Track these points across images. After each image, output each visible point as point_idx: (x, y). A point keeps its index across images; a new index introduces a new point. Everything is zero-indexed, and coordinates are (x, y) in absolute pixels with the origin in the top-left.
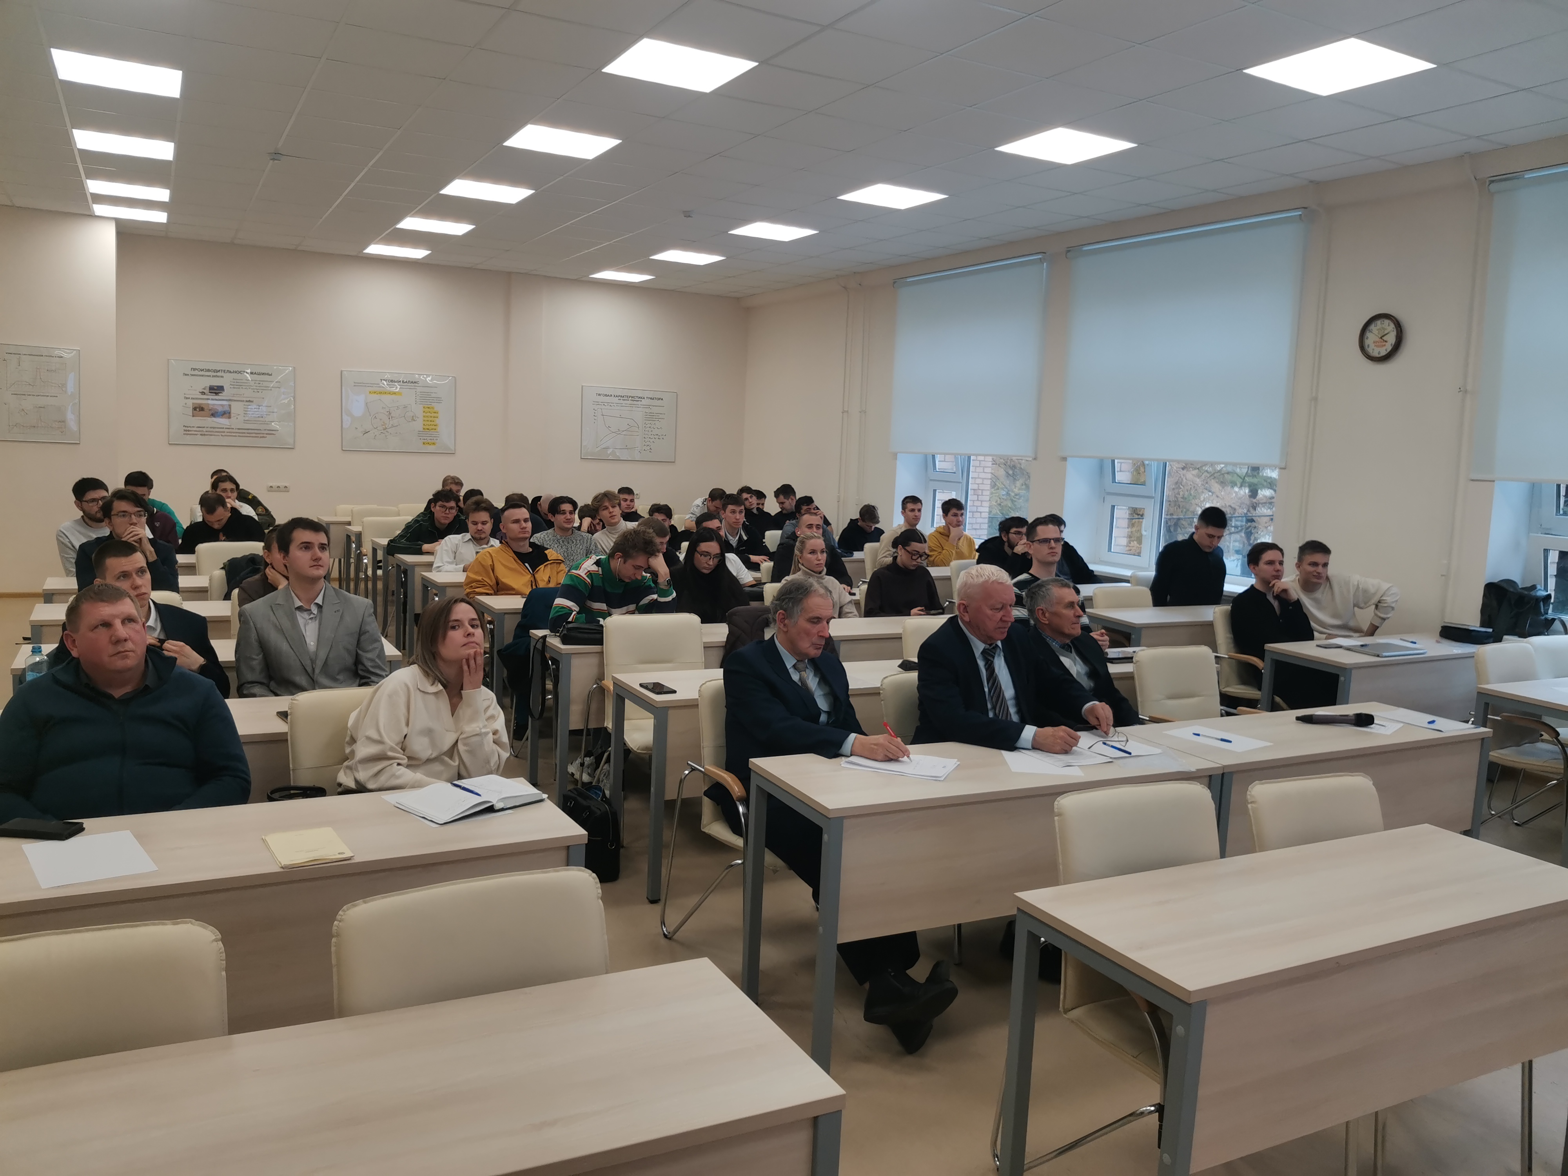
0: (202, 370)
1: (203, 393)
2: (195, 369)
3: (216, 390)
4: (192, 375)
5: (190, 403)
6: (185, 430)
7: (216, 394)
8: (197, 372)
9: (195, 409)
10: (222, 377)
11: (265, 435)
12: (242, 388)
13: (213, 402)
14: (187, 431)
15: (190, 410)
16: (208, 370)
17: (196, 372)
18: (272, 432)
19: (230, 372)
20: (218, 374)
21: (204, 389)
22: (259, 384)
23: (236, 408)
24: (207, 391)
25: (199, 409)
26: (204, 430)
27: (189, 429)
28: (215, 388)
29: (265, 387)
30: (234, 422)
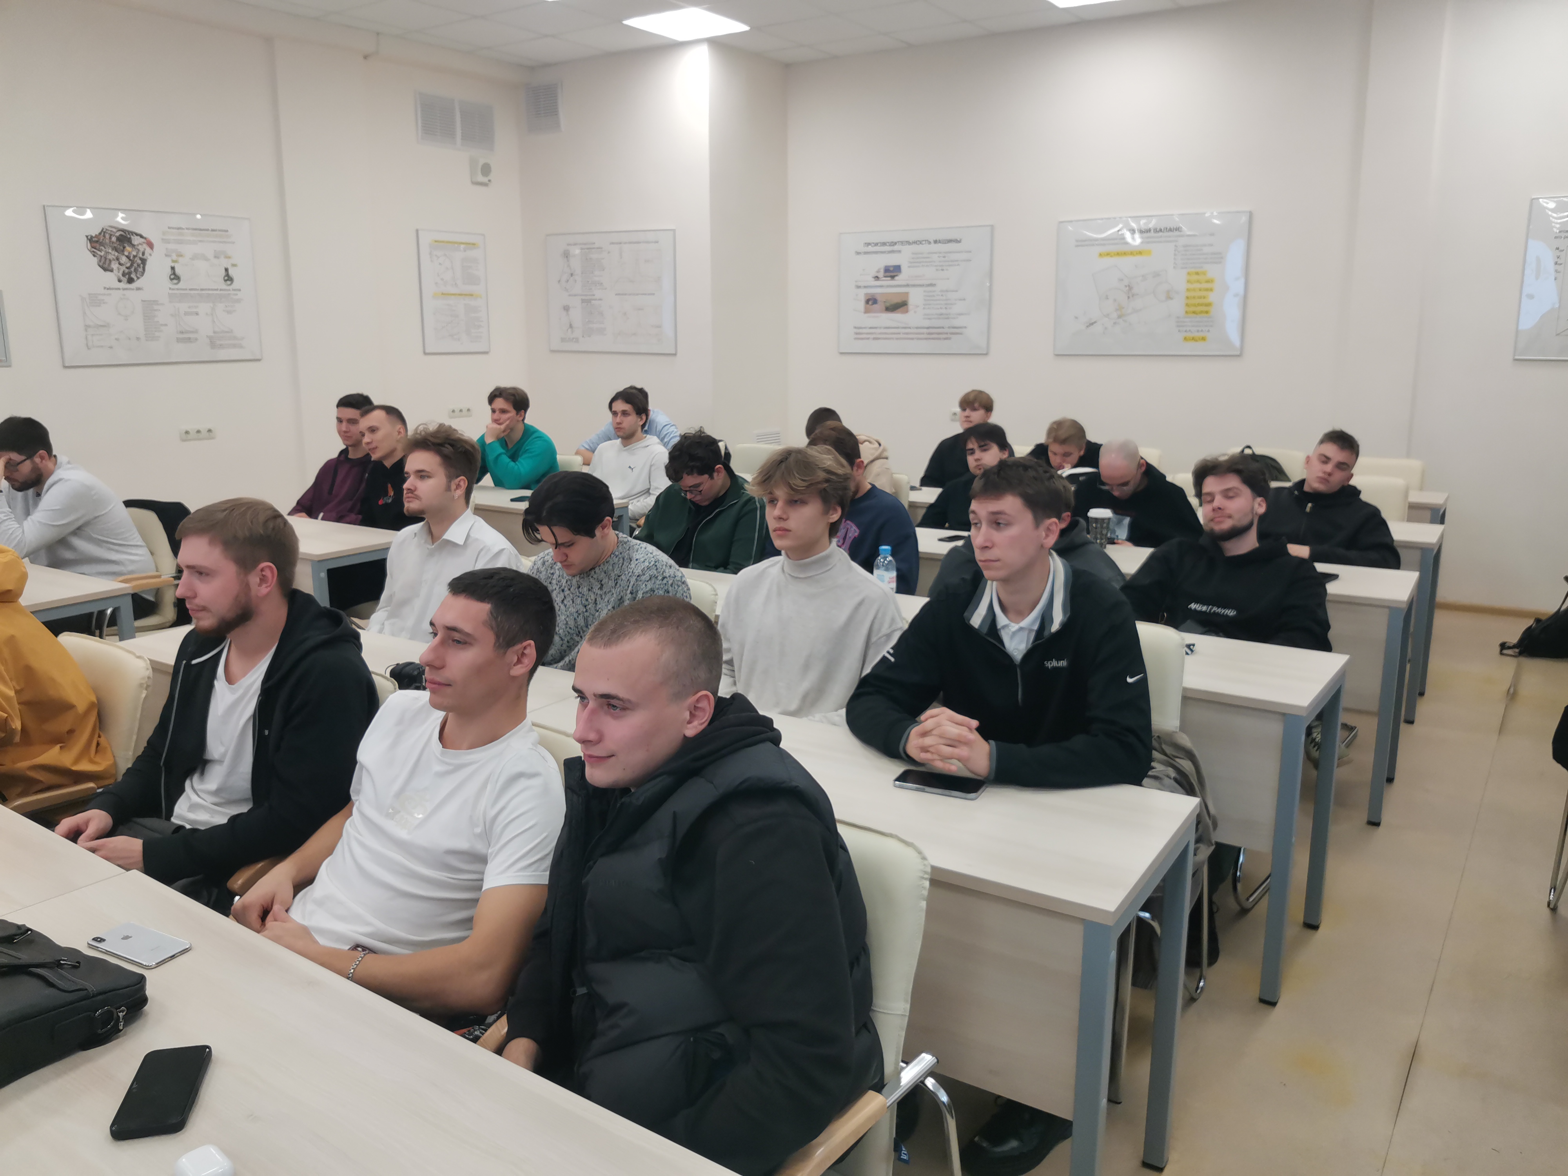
0: (876, 244)
1: (877, 278)
2: (868, 244)
3: (892, 272)
4: (866, 253)
5: (862, 295)
6: (857, 334)
7: (893, 277)
8: (873, 247)
9: (867, 302)
10: (900, 251)
11: (949, 336)
12: (923, 266)
13: (887, 289)
14: (859, 333)
15: (861, 305)
16: (884, 244)
17: (870, 248)
18: (957, 331)
19: (909, 243)
20: (896, 248)
21: (878, 272)
22: (944, 257)
23: (915, 298)
24: (881, 275)
25: (871, 302)
26: (878, 331)
27: (861, 331)
28: (891, 269)
29: (952, 261)
30: (912, 318)
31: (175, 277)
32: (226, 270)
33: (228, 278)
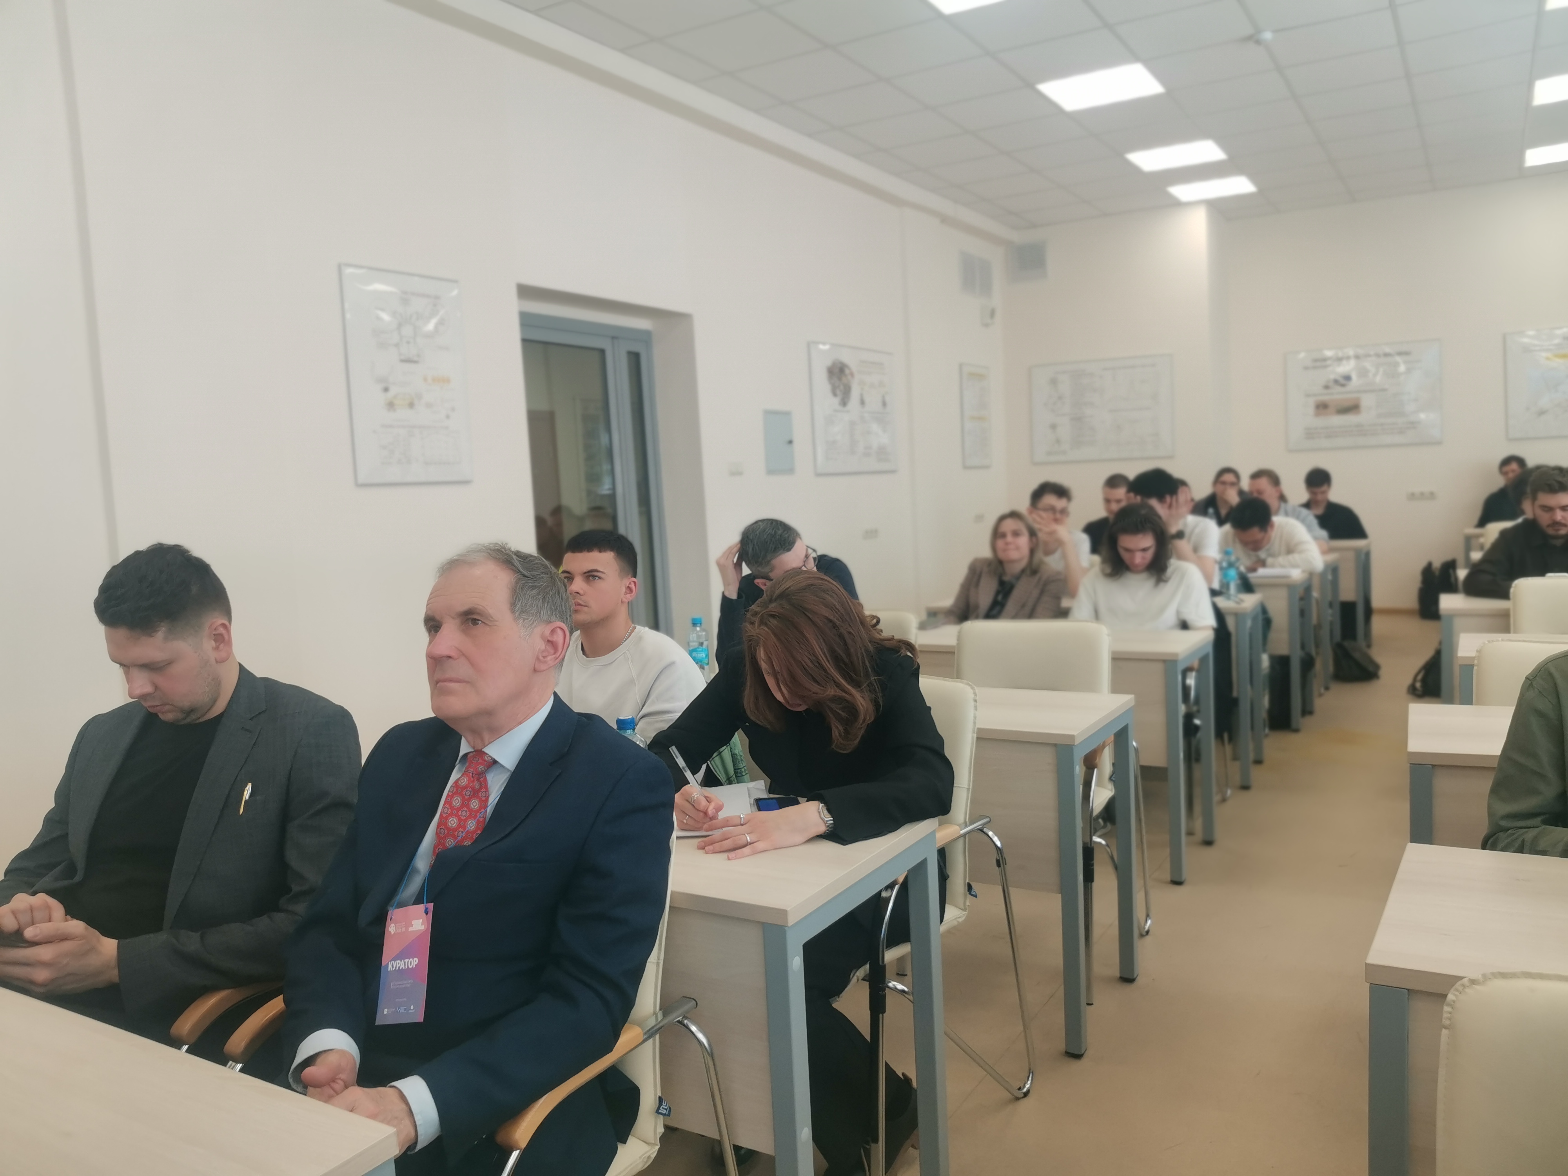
1: (1327, 387)
2: (1316, 361)
3: (1342, 381)
4: (1314, 368)
5: (1311, 402)
6: (1307, 434)
7: (1343, 386)
8: (1318, 363)
9: (1318, 407)
10: (1348, 365)
11: (1403, 430)
13: (1338, 395)
14: (1310, 434)
15: (1311, 410)
18: (1413, 425)
19: (1358, 357)
20: (1344, 362)
21: (1326, 382)
23: (1367, 401)
24: (1330, 384)
25: (1322, 407)
26: (1329, 429)
27: (1312, 431)
28: (1341, 379)
30: (1363, 418)
31: (862, 402)
32: (883, 397)
33: (884, 404)
